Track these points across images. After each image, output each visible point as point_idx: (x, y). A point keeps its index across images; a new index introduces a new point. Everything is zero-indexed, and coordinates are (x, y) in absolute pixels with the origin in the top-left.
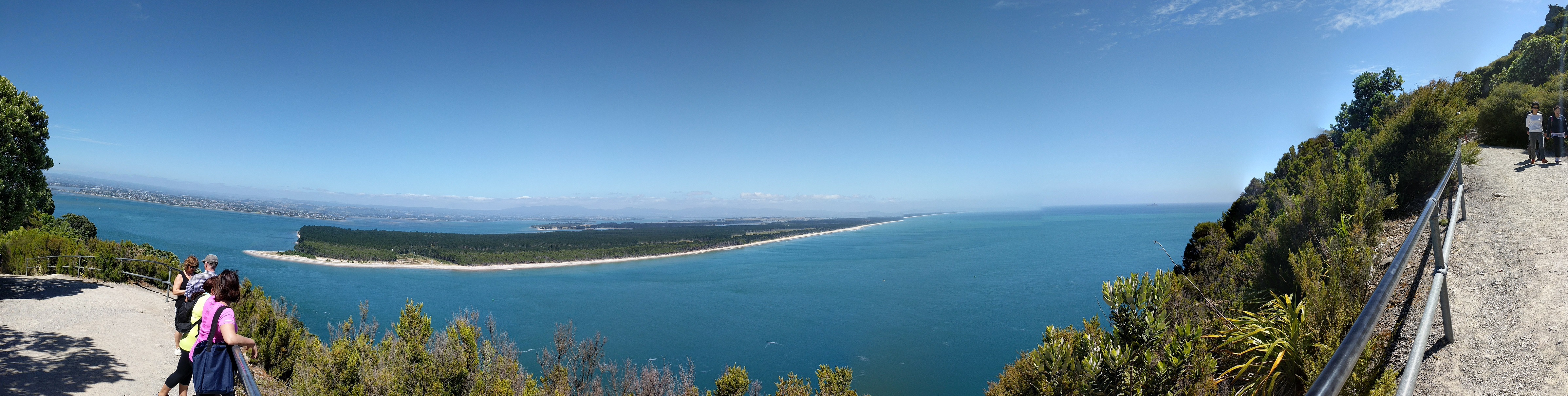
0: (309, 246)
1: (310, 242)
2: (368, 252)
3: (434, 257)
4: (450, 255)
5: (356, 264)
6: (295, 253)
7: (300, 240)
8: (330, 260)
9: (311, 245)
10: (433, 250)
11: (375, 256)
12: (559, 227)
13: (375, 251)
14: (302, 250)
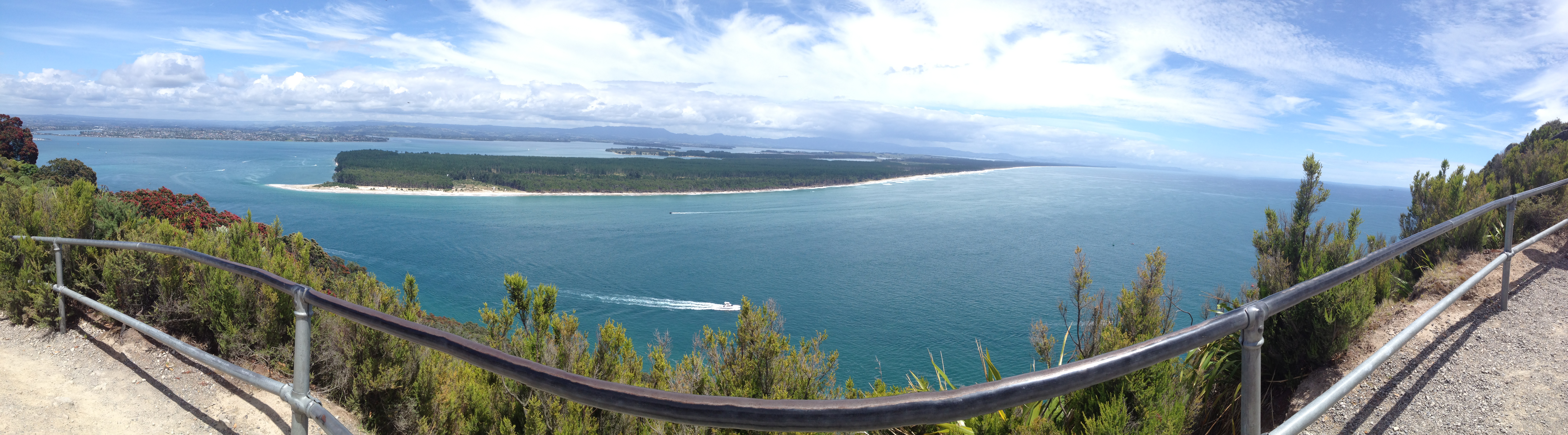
0: (349, 175)
1: (349, 170)
2: (420, 178)
3: (496, 183)
4: (515, 181)
5: (406, 192)
6: (334, 184)
7: (337, 169)
8: (374, 189)
9: (351, 173)
10: (495, 176)
11: (428, 183)
12: (639, 152)
13: (426, 177)
14: (342, 180)
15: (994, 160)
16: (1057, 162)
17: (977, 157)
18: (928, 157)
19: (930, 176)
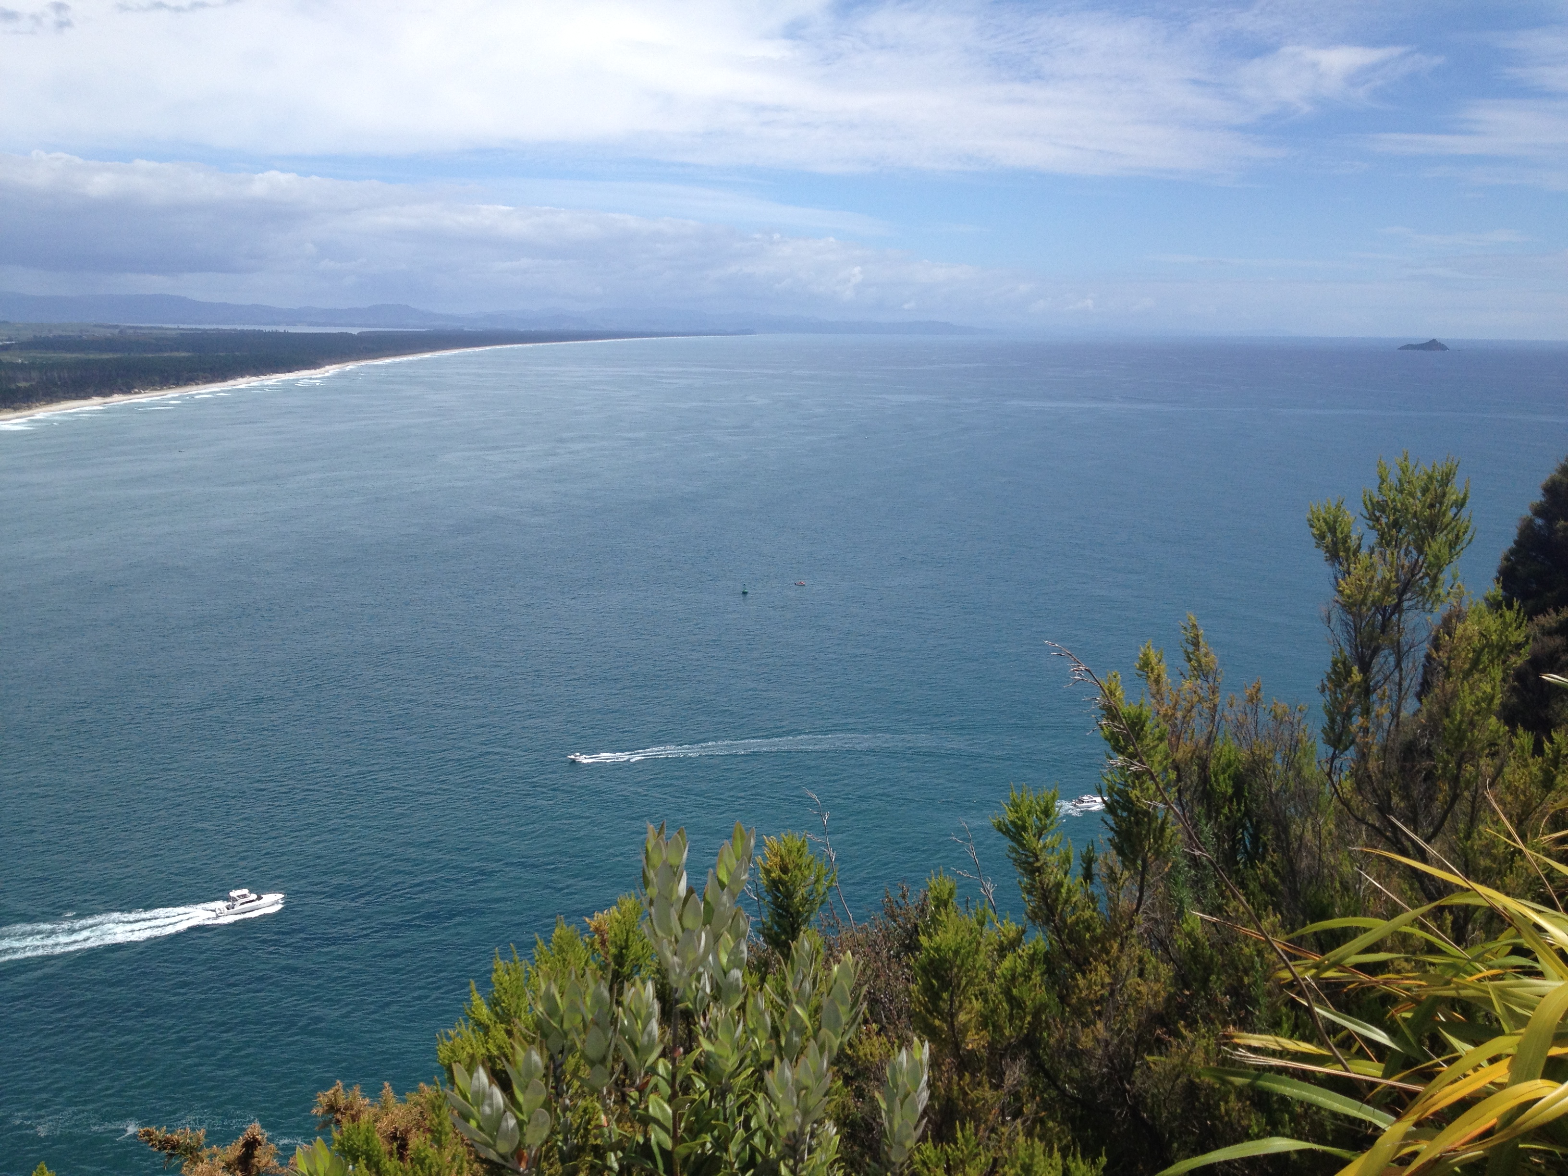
15: (355, 331)
16: (573, 327)
17: (293, 324)
18: (108, 333)
19: (118, 400)
